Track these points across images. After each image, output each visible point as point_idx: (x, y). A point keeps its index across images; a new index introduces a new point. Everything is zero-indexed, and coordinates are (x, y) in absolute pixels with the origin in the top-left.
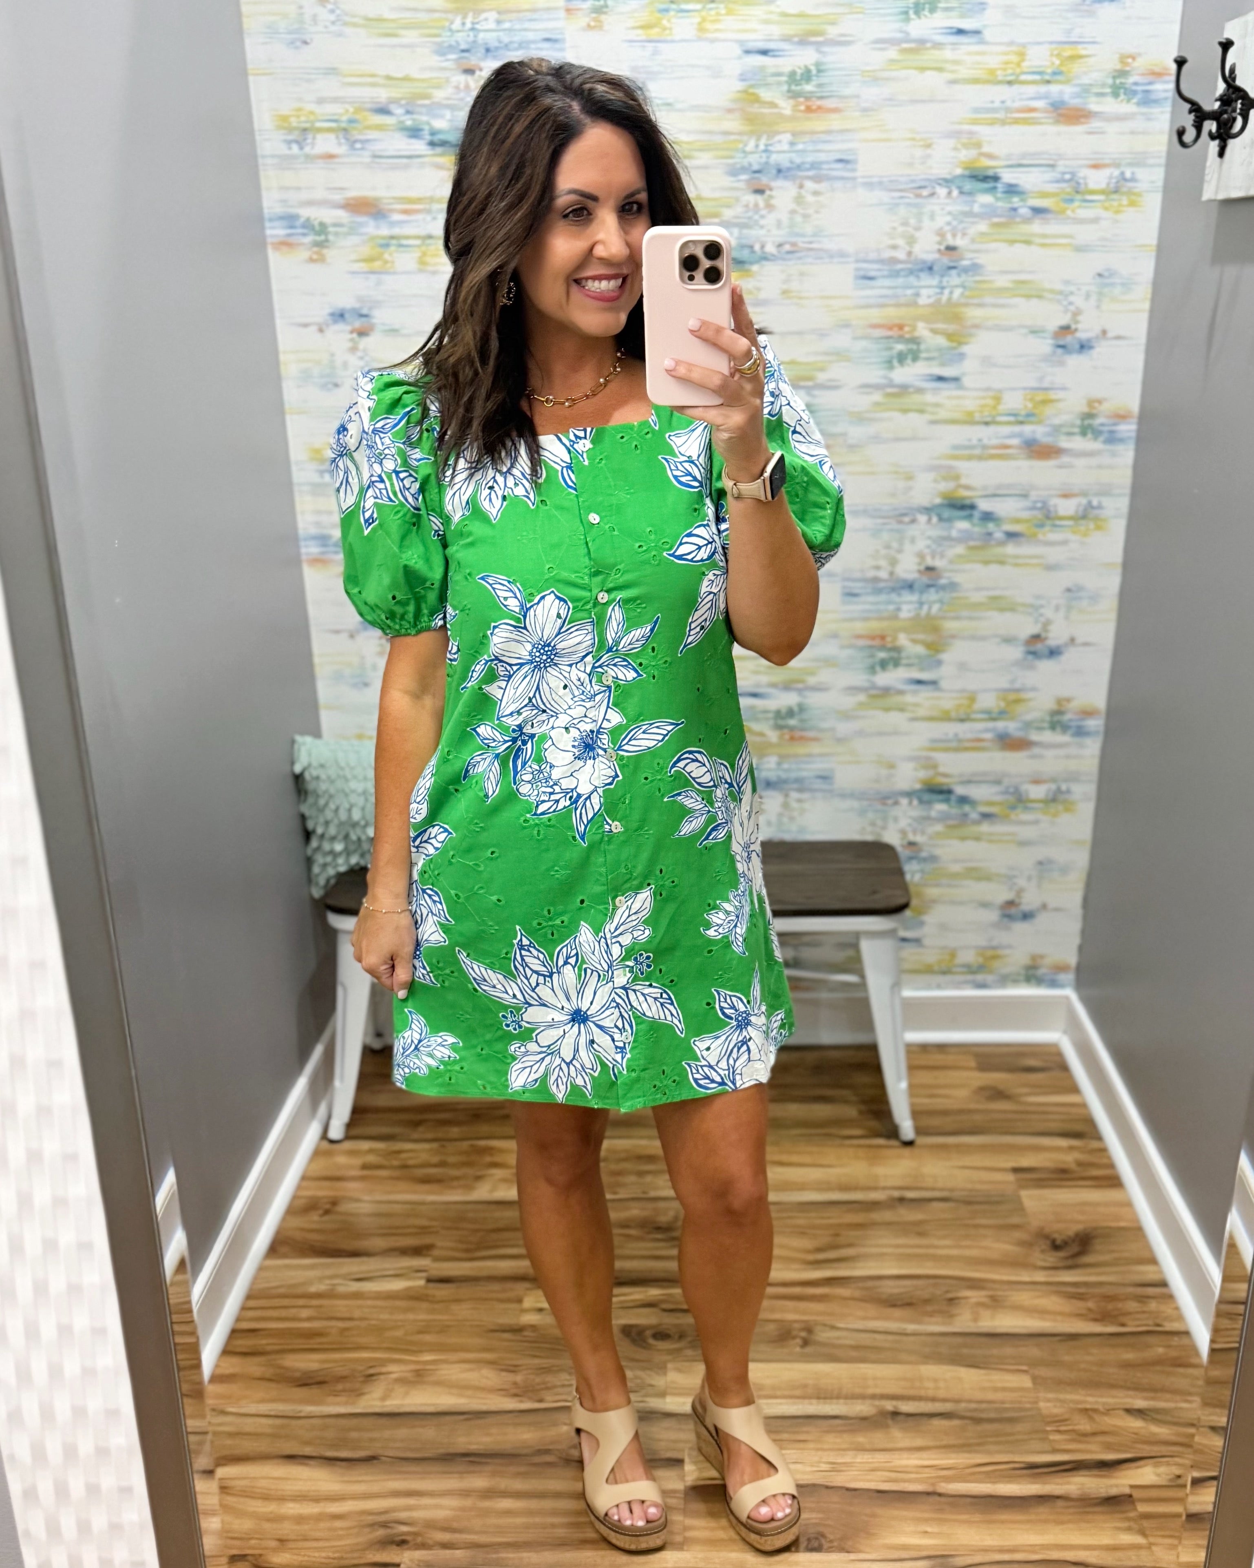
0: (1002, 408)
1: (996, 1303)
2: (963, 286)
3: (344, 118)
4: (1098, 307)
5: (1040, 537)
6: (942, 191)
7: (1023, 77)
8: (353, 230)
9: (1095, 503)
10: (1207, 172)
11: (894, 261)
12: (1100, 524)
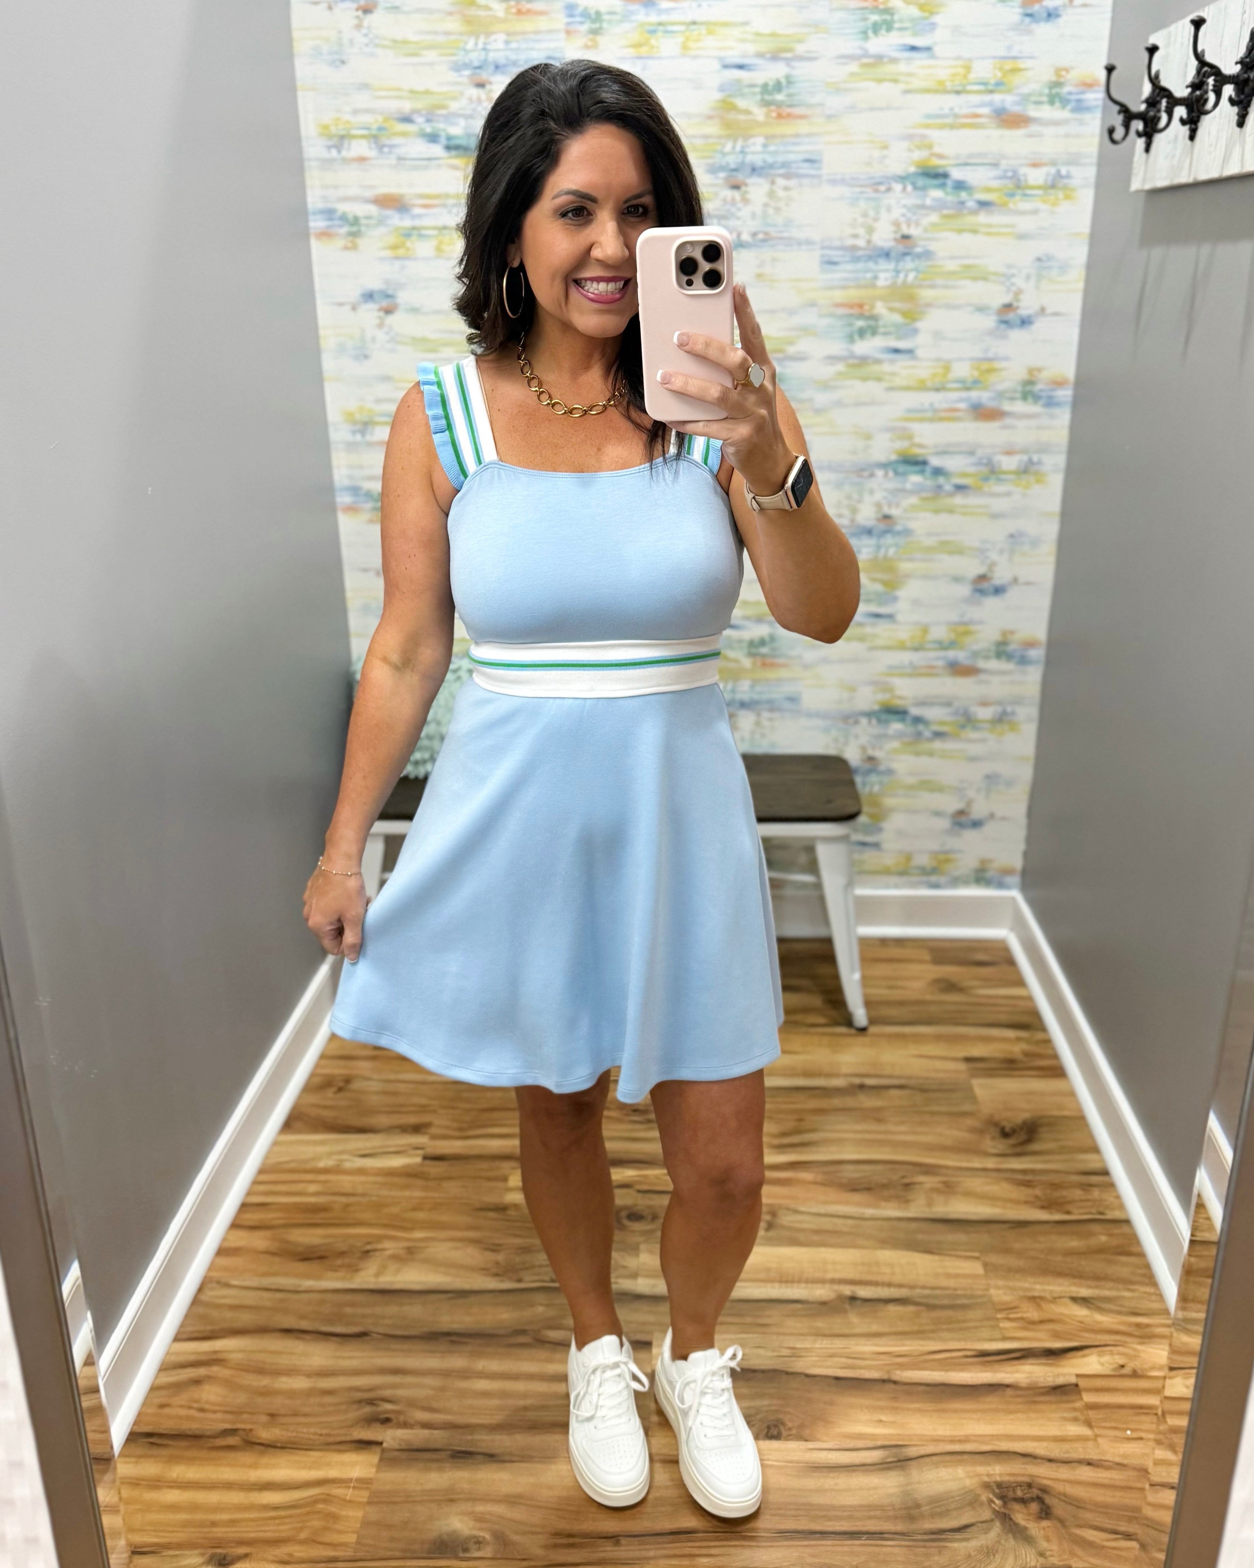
0: (952, 376)
1: (949, 1189)
2: (916, 270)
3: (375, 126)
4: (1037, 287)
5: (986, 489)
6: (898, 187)
7: (970, 88)
8: (381, 222)
9: (1035, 458)
10: (1135, 165)
11: (854, 248)
12: (1040, 477)
